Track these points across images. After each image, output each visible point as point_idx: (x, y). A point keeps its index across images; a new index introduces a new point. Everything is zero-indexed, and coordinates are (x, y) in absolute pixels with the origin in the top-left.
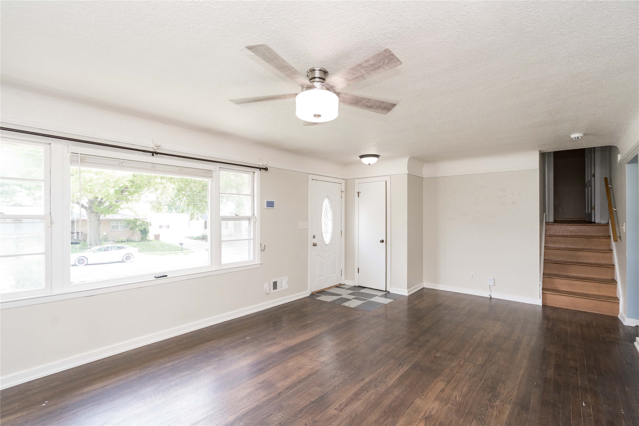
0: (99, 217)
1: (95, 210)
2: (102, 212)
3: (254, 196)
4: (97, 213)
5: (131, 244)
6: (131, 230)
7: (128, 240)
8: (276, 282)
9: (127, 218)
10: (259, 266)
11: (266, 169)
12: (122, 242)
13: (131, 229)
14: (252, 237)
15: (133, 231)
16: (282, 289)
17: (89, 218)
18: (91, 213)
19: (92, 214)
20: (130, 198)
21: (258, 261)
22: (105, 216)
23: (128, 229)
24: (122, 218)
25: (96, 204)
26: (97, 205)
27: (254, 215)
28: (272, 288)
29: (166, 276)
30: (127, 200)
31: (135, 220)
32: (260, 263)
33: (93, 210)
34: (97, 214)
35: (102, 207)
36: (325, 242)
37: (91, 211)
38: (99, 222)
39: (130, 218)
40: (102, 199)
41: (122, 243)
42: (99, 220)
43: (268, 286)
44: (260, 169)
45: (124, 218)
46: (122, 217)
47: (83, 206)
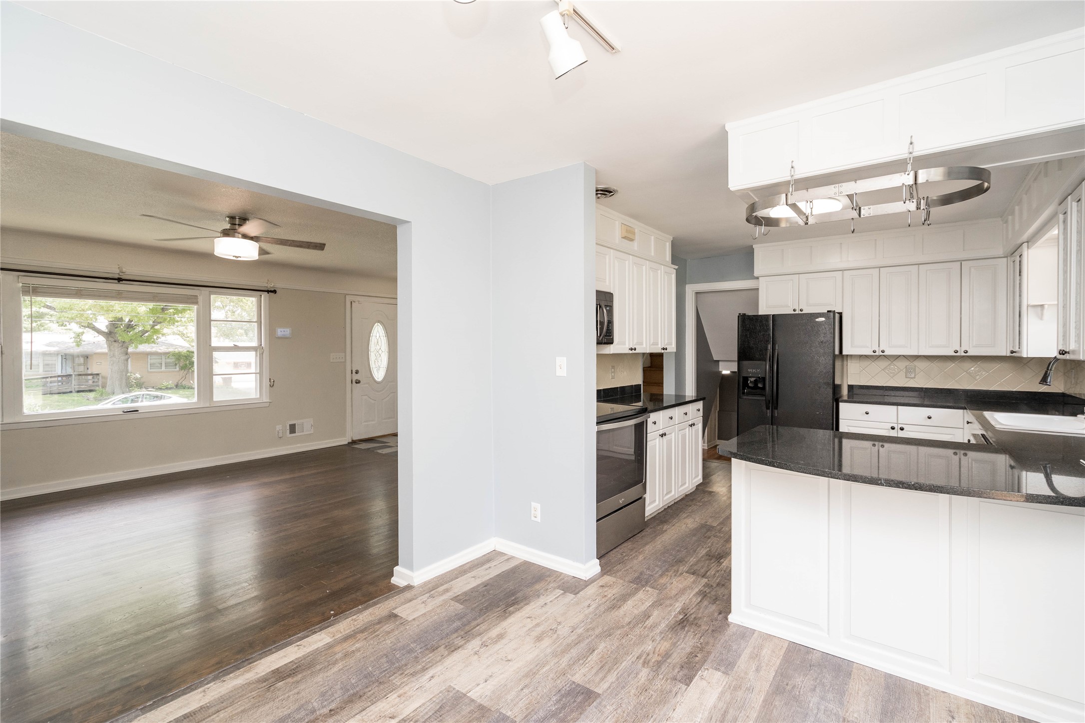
0: (127, 349)
1: (120, 338)
2: (131, 341)
3: (261, 322)
4: (124, 342)
5: (181, 392)
6: (182, 370)
7: (177, 386)
8: (295, 425)
9: (176, 350)
10: (267, 405)
11: (275, 292)
12: (167, 388)
13: (182, 368)
14: (258, 371)
15: (185, 372)
16: (302, 434)
17: (110, 350)
18: (113, 343)
19: (116, 344)
20: (177, 319)
21: (266, 399)
22: (136, 347)
23: (178, 369)
24: (167, 351)
25: (121, 329)
26: (123, 329)
27: (261, 345)
28: (288, 431)
29: (137, 411)
30: (173, 322)
31: (189, 354)
32: (268, 401)
33: (116, 339)
34: (124, 345)
35: (131, 333)
36: (377, 379)
37: (114, 340)
38: (127, 357)
39: (180, 350)
40: (130, 321)
41: (166, 391)
42: (127, 354)
43: (281, 428)
44: (268, 291)
45: (171, 350)
46: (167, 348)
47: (99, 332)
